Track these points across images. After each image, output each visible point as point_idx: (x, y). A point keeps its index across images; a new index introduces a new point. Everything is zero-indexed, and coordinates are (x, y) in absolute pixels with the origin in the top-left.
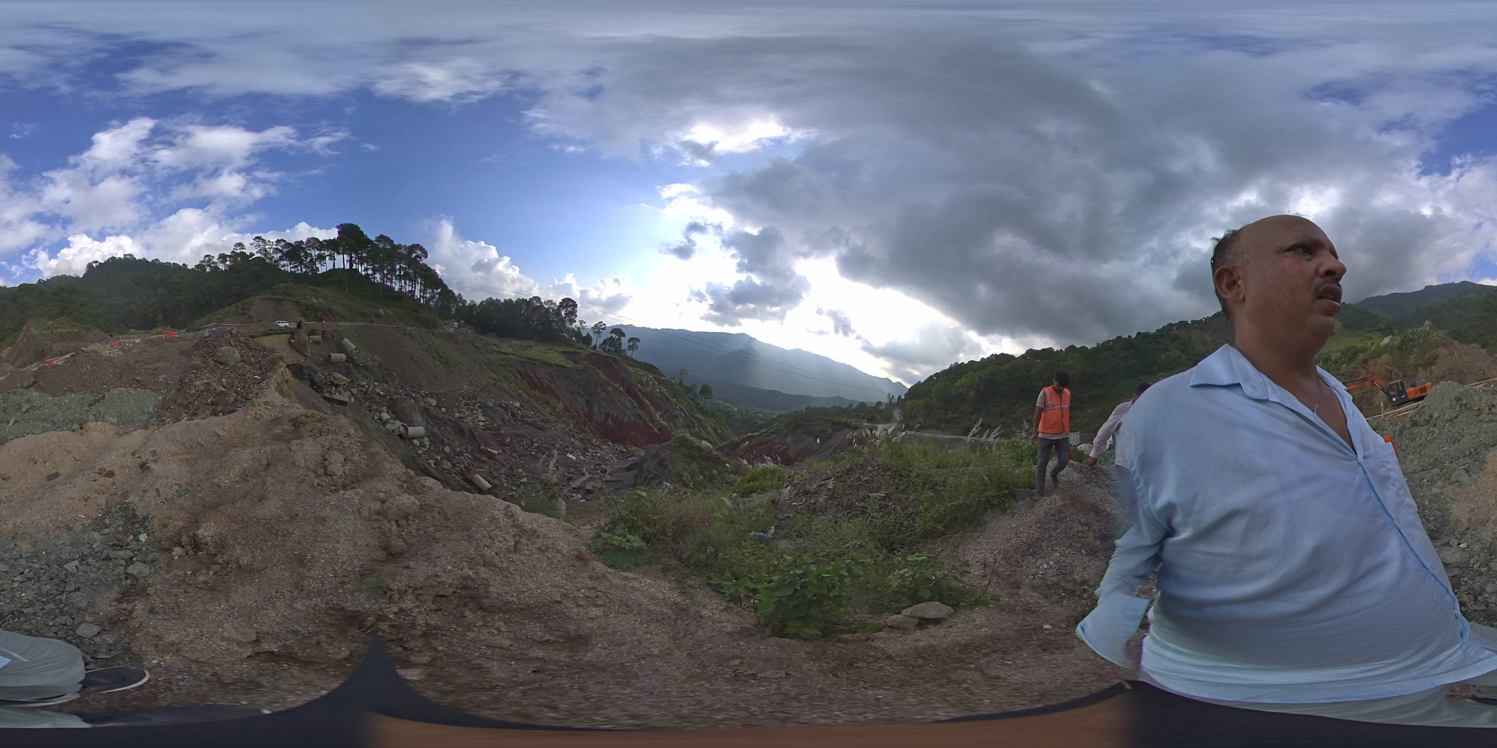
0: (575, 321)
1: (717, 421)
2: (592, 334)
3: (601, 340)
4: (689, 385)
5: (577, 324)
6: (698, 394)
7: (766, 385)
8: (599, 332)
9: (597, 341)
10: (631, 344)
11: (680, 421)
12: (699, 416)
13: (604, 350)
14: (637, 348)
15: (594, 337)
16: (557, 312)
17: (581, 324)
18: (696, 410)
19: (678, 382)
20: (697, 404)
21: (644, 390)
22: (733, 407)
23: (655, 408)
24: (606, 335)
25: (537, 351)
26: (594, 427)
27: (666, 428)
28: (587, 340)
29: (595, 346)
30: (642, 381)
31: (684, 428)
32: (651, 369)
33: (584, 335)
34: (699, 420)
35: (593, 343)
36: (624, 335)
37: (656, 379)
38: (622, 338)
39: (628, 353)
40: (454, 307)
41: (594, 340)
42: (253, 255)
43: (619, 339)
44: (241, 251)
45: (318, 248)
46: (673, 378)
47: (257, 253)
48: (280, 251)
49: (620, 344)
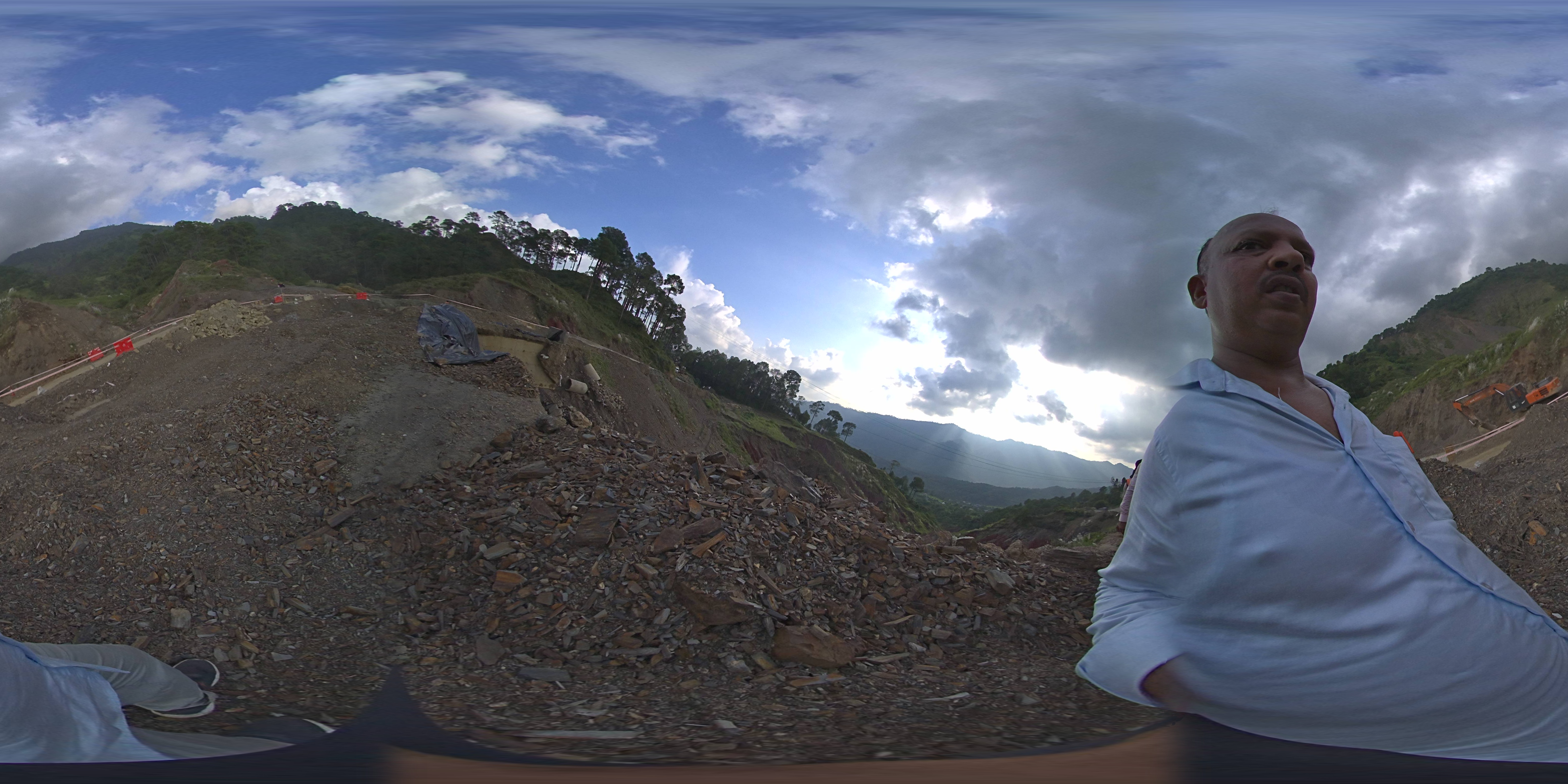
0: (796, 396)
1: (927, 515)
2: (809, 412)
3: (817, 421)
4: (901, 477)
5: (797, 399)
6: (908, 486)
7: (976, 478)
8: (816, 411)
9: (814, 420)
10: (846, 428)
12: (909, 509)
13: (819, 430)
14: (851, 434)
15: (812, 415)
16: (780, 383)
17: (800, 398)
18: (907, 503)
19: (889, 472)
20: (907, 497)
21: (857, 478)
22: (940, 501)
24: (823, 415)
25: (758, 421)
28: (804, 418)
29: (810, 425)
30: (855, 468)
31: (896, 521)
32: (863, 456)
33: (802, 412)
34: (910, 514)
35: (809, 422)
36: (841, 419)
37: (868, 468)
38: (839, 422)
39: (842, 438)
40: (675, 347)
41: (811, 417)
42: (487, 229)
43: (836, 422)
44: (474, 222)
45: (562, 243)
46: (885, 469)
47: (492, 228)
48: (520, 234)
49: (836, 427)
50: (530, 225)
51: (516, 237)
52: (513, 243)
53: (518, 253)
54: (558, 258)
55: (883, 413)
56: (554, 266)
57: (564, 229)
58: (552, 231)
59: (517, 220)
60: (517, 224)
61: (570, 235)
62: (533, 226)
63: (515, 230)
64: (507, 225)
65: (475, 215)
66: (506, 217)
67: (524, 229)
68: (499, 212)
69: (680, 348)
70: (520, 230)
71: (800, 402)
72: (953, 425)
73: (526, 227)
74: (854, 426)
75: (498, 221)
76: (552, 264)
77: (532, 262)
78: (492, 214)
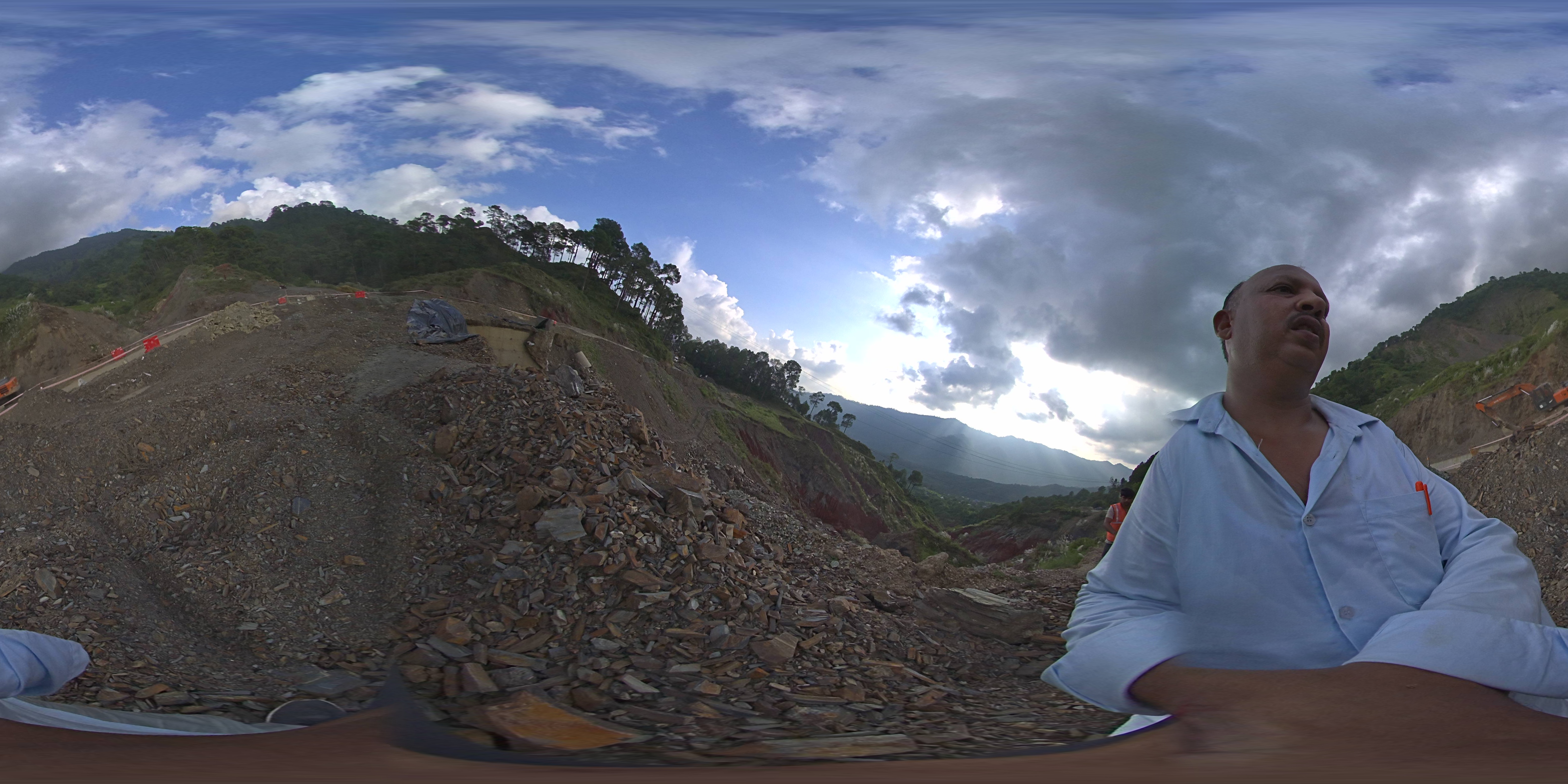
0: (796, 387)
1: (924, 509)
2: (809, 403)
3: (816, 411)
4: (899, 470)
5: (797, 389)
6: (907, 479)
7: (977, 474)
8: (816, 402)
9: (813, 411)
10: (846, 420)
11: (890, 506)
12: (907, 503)
13: (818, 421)
14: (851, 425)
15: (811, 406)
16: (780, 373)
17: (800, 389)
18: (904, 497)
19: (888, 465)
20: (905, 491)
21: (855, 470)
22: (939, 495)
23: (866, 491)
24: (823, 406)
25: (756, 411)
26: (806, 504)
27: (876, 512)
28: (804, 408)
29: (810, 416)
30: (854, 460)
31: (892, 513)
32: (862, 449)
33: (802, 403)
34: (907, 508)
35: (809, 413)
36: (841, 411)
37: (867, 460)
38: (839, 413)
39: (842, 429)
40: (676, 338)
41: (811, 409)
42: (482, 224)
43: (835, 413)
44: (469, 217)
45: (559, 236)
46: (884, 461)
47: (487, 222)
48: (516, 227)
49: (836, 419)
50: (525, 218)
51: (512, 231)
52: (508, 237)
53: (515, 247)
54: (556, 250)
55: (885, 405)
56: (552, 258)
57: (562, 222)
58: (548, 224)
59: (513, 214)
60: (512, 218)
61: (567, 228)
62: (528, 219)
63: (511, 224)
64: (502, 219)
65: (470, 210)
66: (501, 211)
67: (520, 223)
68: (493, 207)
69: (680, 338)
70: (516, 223)
71: (800, 392)
72: (955, 419)
73: (522, 220)
74: (854, 418)
75: (493, 216)
76: (550, 256)
77: (529, 255)
78: (486, 208)
